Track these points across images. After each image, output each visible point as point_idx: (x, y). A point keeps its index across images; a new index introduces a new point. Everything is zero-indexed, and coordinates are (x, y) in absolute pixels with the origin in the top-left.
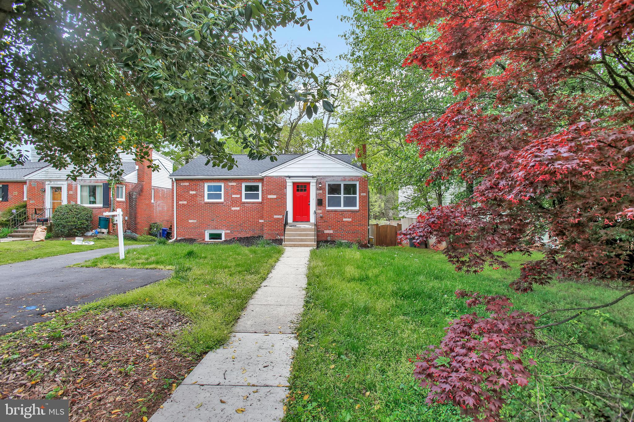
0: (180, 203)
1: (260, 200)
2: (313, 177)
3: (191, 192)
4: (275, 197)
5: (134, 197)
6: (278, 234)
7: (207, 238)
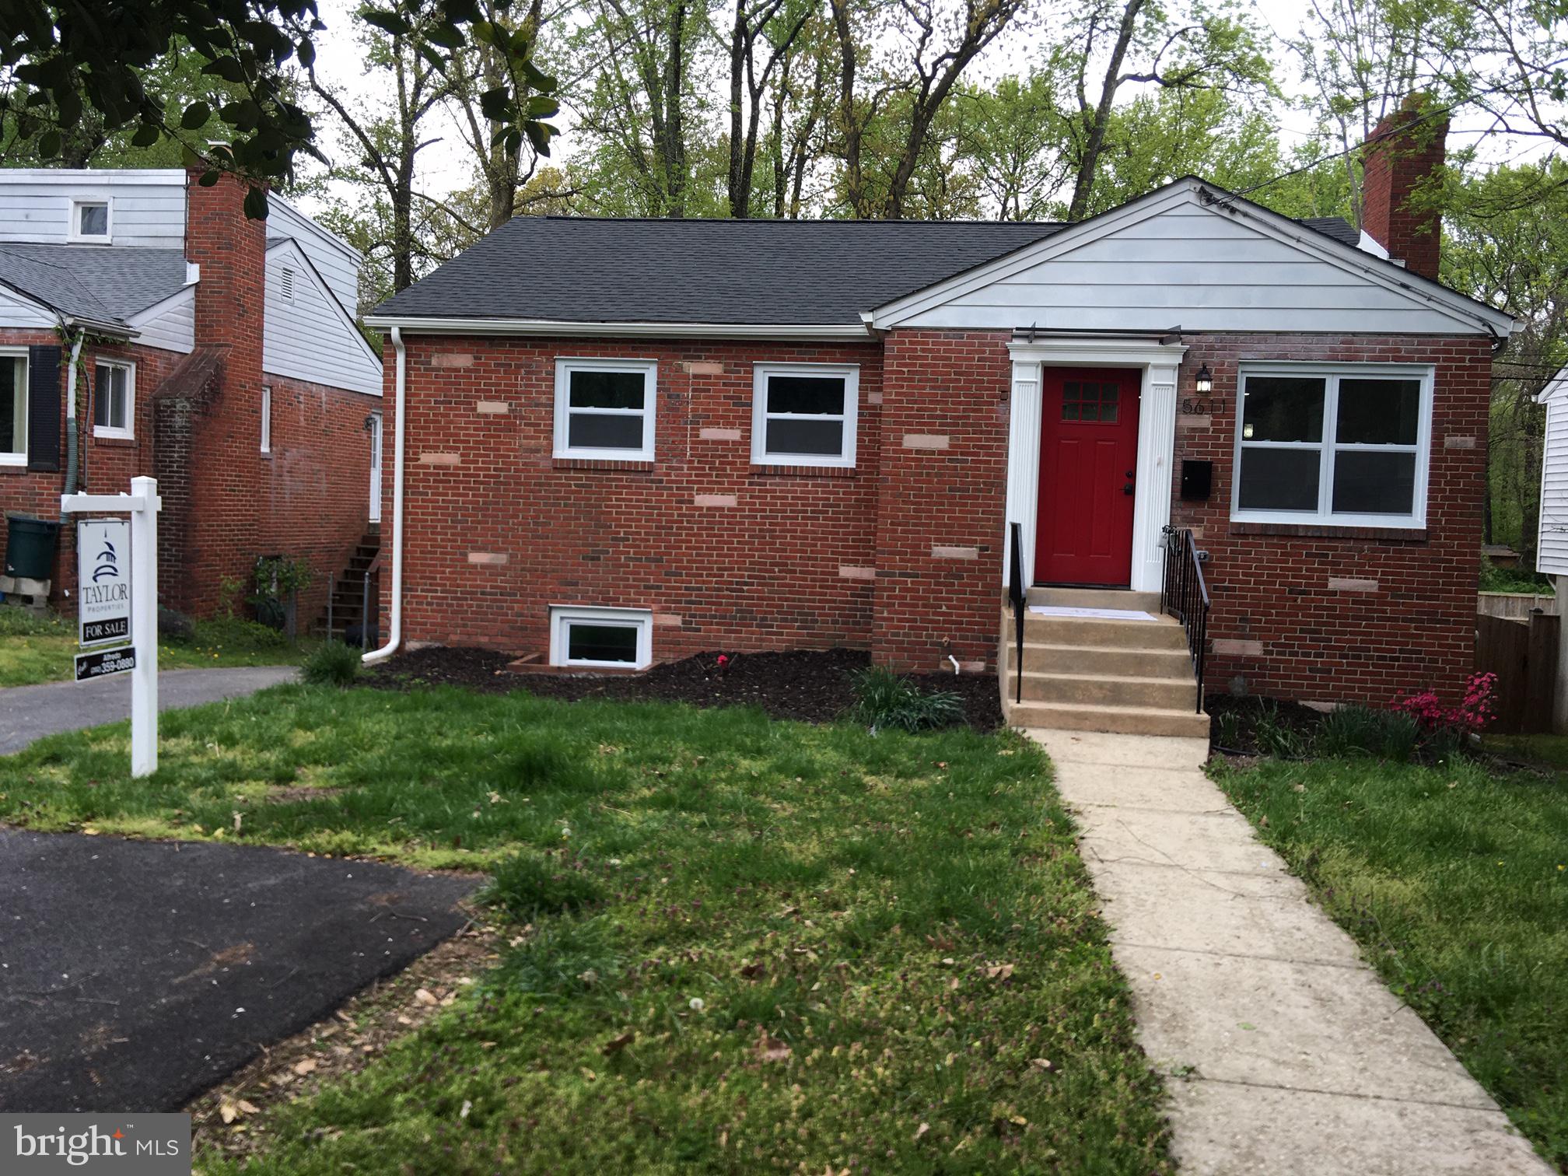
0: (427, 458)
1: (847, 459)
2: (1165, 337)
3: (484, 407)
4: (941, 442)
5: (179, 421)
6: (950, 649)
7: (559, 654)
